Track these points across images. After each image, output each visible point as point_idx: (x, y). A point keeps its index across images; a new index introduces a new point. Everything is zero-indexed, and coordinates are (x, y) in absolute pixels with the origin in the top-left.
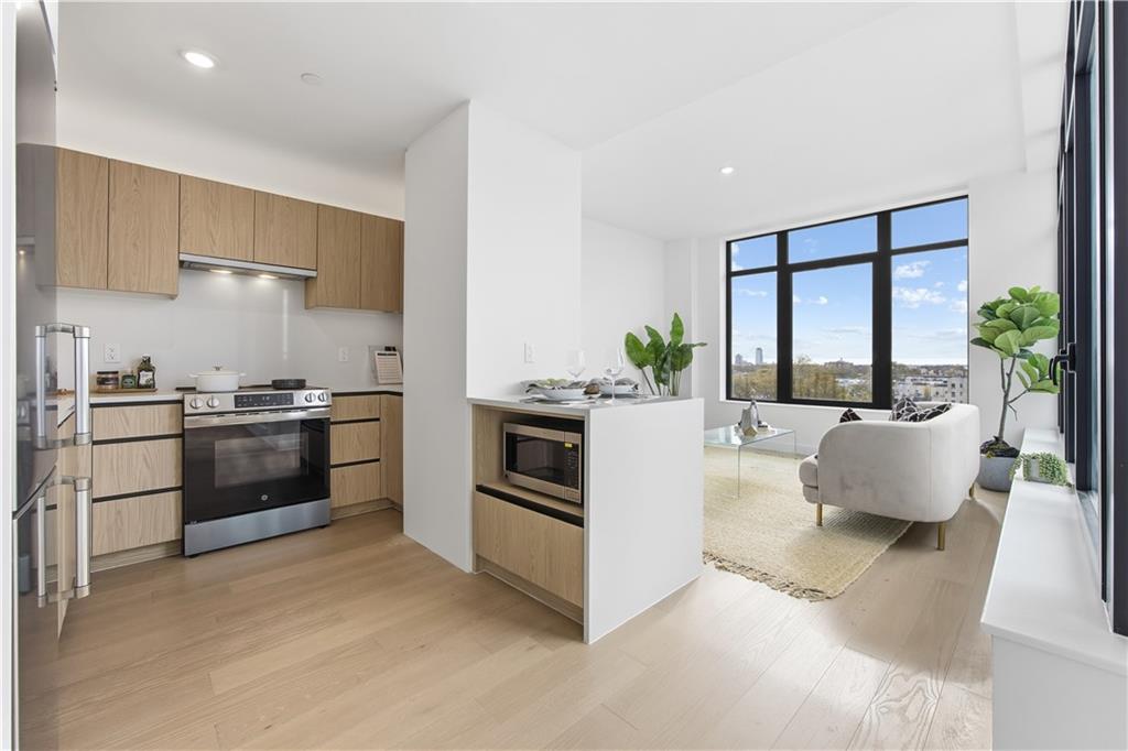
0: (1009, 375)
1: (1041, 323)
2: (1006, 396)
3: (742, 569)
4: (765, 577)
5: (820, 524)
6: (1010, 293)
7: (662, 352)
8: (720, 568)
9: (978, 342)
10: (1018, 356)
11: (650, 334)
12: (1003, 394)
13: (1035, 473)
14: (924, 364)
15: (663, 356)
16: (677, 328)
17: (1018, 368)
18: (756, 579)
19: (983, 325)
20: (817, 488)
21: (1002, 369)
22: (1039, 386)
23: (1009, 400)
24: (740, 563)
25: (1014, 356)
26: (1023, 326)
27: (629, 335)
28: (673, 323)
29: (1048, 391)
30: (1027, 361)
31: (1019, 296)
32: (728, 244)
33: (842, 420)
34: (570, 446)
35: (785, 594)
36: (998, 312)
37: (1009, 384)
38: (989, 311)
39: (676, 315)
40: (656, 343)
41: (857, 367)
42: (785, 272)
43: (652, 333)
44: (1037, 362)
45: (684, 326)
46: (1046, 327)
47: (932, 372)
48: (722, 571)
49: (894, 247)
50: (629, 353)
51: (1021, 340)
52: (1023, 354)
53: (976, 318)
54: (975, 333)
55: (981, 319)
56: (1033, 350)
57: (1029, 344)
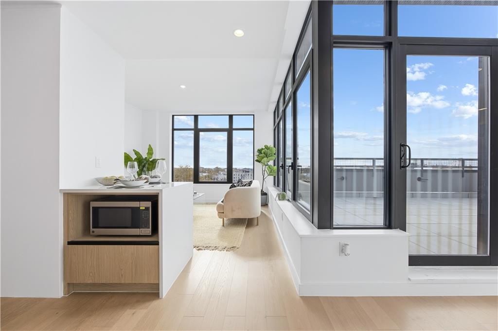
1: (271, 156)
3: (207, 248)
4: (216, 248)
5: (223, 226)
7: (143, 162)
8: (199, 250)
9: (257, 161)
11: (135, 154)
12: (263, 176)
13: (281, 198)
15: (143, 164)
16: (150, 151)
17: (266, 169)
18: (213, 250)
19: (258, 155)
20: (223, 213)
21: (262, 169)
22: (271, 174)
23: (264, 178)
24: (205, 246)
25: (265, 166)
26: (268, 156)
28: (148, 149)
29: (273, 176)
30: (268, 167)
31: (266, 147)
32: (173, 116)
33: (230, 188)
34: (144, 208)
35: (225, 251)
36: (262, 152)
37: (264, 174)
38: (260, 151)
39: (150, 145)
40: (140, 158)
41: (205, 169)
42: (197, 131)
43: (136, 153)
44: (270, 167)
45: (154, 151)
48: (200, 251)
49: (234, 127)
51: (267, 161)
52: (267, 165)
53: (256, 153)
54: (256, 158)
55: (258, 154)
56: (269, 163)
57: (268, 162)
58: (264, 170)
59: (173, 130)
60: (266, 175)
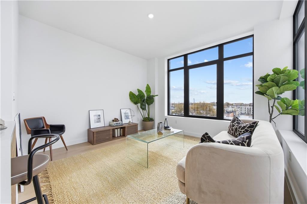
0: (272, 107)
1: (287, 84)
2: (271, 116)
6: (273, 71)
9: (258, 93)
10: (276, 99)
12: (269, 115)
14: (234, 103)
15: (143, 100)
16: (148, 89)
17: (276, 104)
19: (261, 85)
21: (269, 104)
22: (286, 112)
23: (272, 118)
25: (275, 99)
26: (279, 85)
27: (131, 92)
28: (146, 87)
29: (290, 114)
30: (280, 101)
31: (277, 72)
32: (168, 60)
36: (268, 79)
37: (272, 111)
38: (264, 79)
39: (147, 85)
43: (139, 91)
44: (285, 102)
45: (151, 89)
46: (290, 85)
47: (236, 105)
50: (131, 99)
51: (278, 91)
52: (279, 98)
53: (257, 83)
54: (257, 89)
55: (260, 83)
56: (282, 96)
57: (281, 93)
58: (271, 105)
59: (169, 71)
60: (276, 113)
